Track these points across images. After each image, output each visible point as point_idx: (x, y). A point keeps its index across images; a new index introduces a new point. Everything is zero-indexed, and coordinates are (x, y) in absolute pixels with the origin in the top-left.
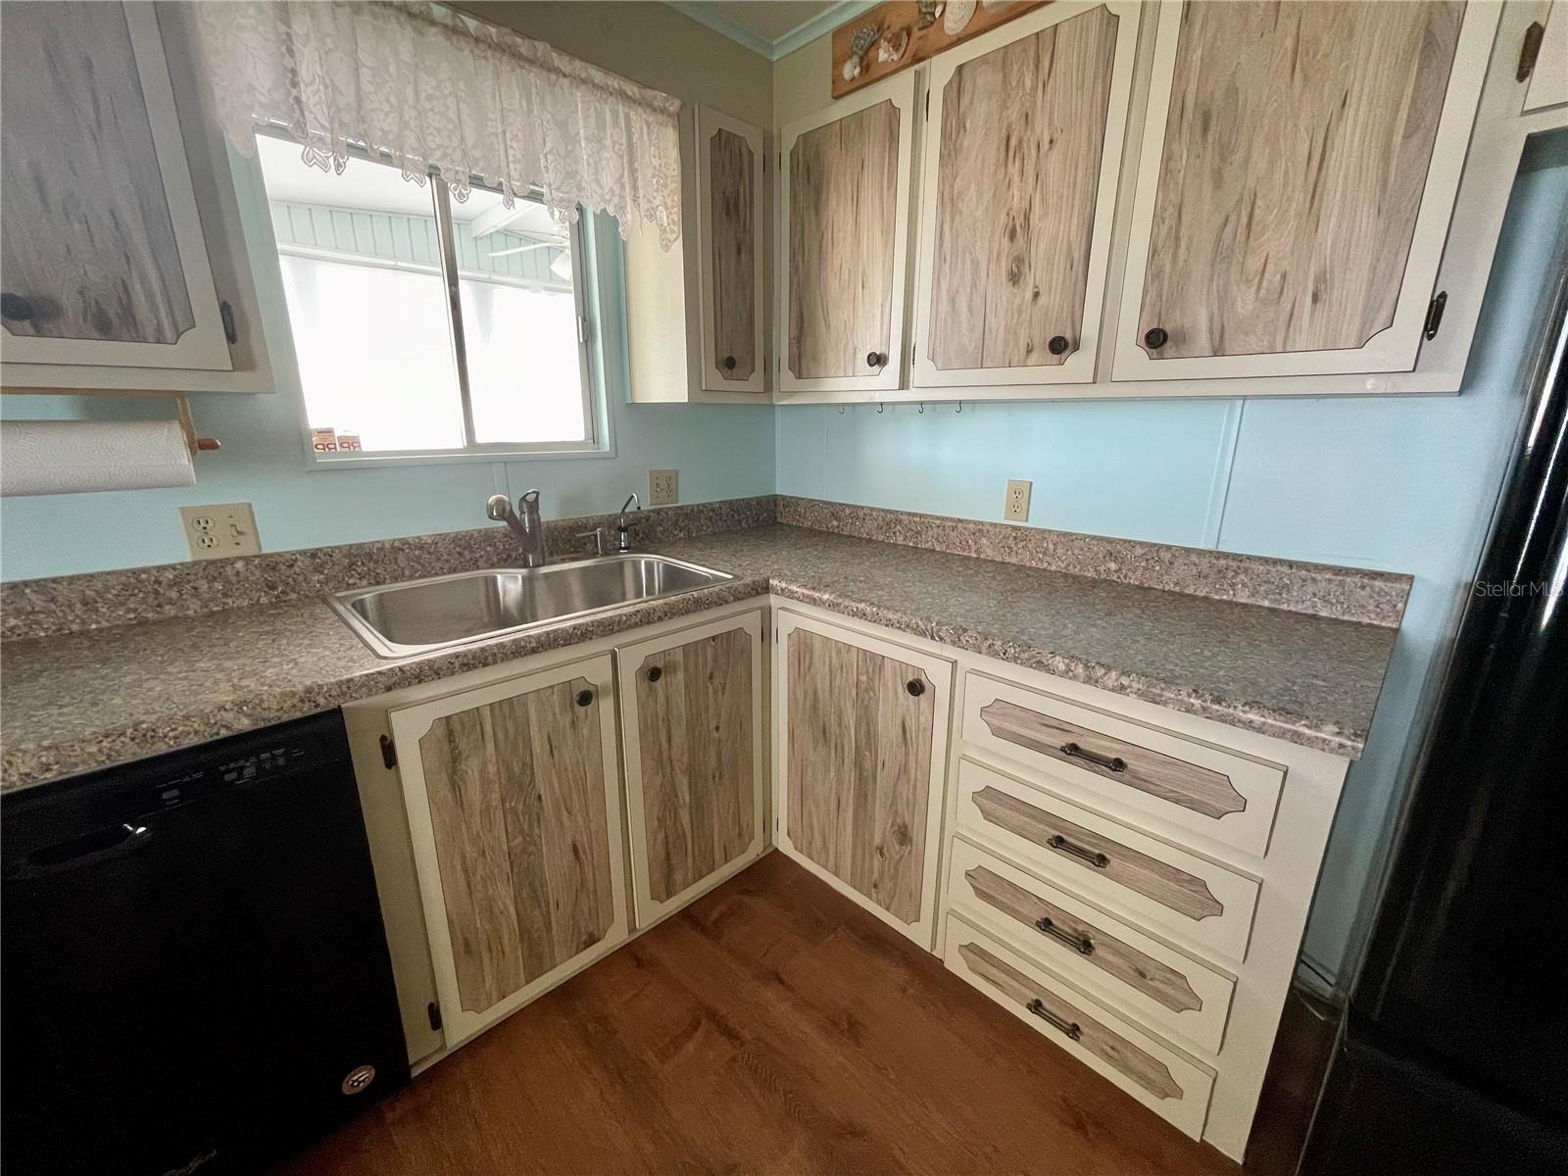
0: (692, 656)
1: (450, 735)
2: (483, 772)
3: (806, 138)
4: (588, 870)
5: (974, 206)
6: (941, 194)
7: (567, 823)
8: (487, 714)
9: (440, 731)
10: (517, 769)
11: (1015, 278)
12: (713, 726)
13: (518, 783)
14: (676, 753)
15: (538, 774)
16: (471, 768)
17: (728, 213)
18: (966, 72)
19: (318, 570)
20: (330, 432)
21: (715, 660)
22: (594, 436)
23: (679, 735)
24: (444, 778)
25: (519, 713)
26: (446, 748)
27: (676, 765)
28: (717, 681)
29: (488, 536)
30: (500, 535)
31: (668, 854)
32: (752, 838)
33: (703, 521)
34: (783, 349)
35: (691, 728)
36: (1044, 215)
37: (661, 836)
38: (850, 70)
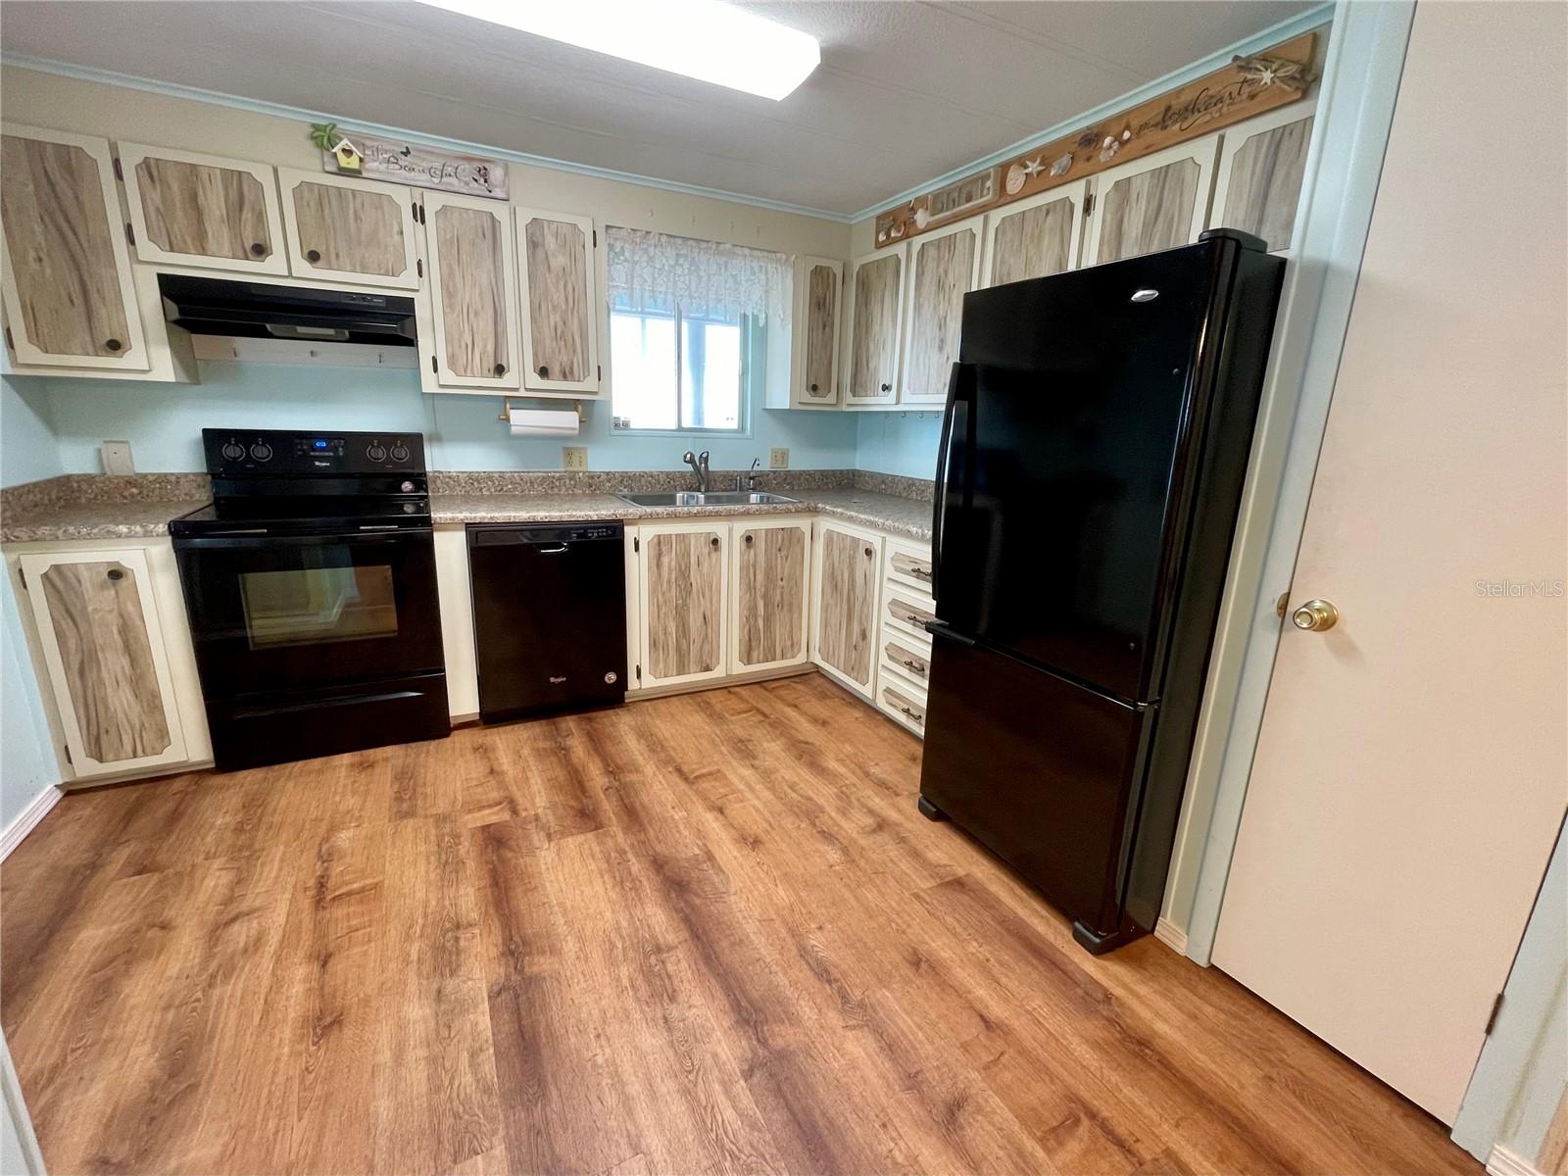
0: (770, 536)
1: (659, 543)
2: (670, 564)
3: (863, 266)
4: (709, 630)
5: (927, 311)
6: (915, 304)
7: (702, 603)
8: (674, 537)
9: (656, 540)
10: (683, 568)
11: (941, 349)
12: (779, 578)
13: (684, 573)
14: (758, 586)
15: (692, 573)
16: (665, 560)
17: (819, 309)
18: (926, 247)
19: (609, 481)
20: (619, 418)
21: (783, 540)
22: (742, 428)
23: (760, 577)
24: (655, 561)
25: (687, 541)
26: (657, 548)
27: (758, 593)
28: (784, 553)
29: (683, 475)
30: (688, 475)
31: (750, 639)
32: (799, 651)
33: (802, 480)
34: (847, 380)
35: (767, 577)
36: (951, 320)
37: (747, 628)
38: (882, 237)
